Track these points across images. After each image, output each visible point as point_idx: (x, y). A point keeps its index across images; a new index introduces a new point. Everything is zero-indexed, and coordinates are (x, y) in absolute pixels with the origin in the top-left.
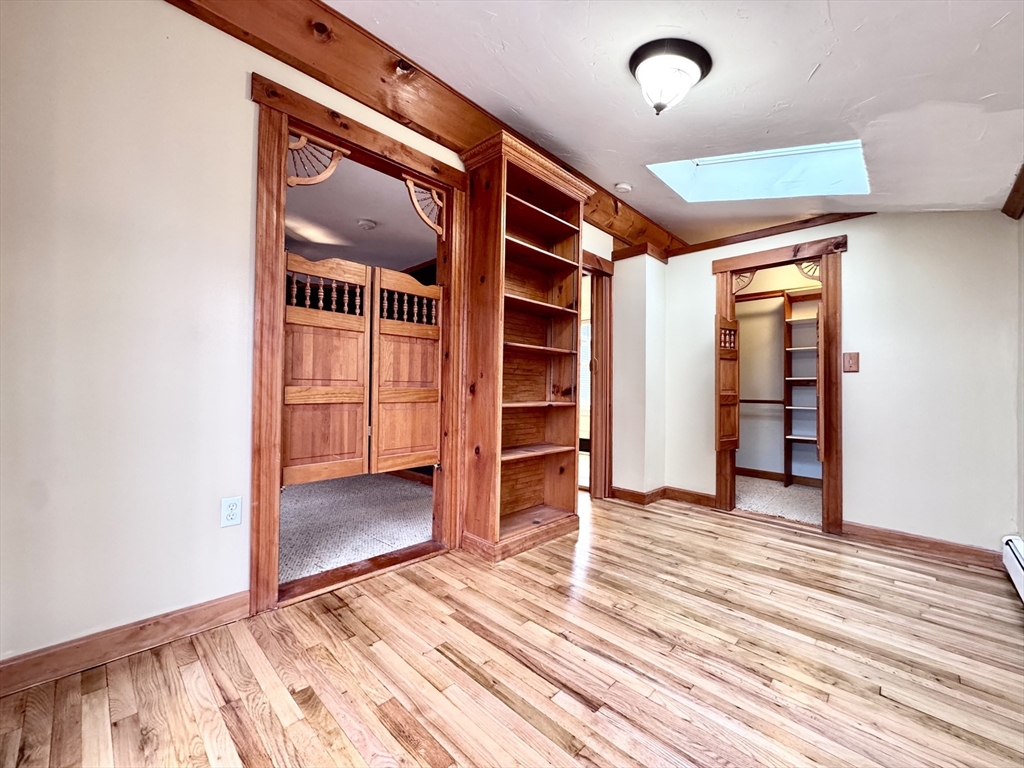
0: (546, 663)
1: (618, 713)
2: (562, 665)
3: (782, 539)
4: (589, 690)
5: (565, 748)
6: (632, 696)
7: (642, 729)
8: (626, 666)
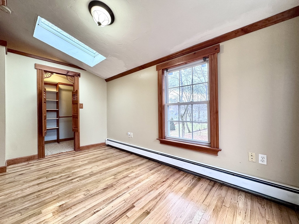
0: (111, 218)
1: (136, 202)
2: (113, 213)
3: (73, 157)
4: (126, 207)
5: (147, 215)
6: (130, 198)
7: (141, 198)
8: (117, 197)
